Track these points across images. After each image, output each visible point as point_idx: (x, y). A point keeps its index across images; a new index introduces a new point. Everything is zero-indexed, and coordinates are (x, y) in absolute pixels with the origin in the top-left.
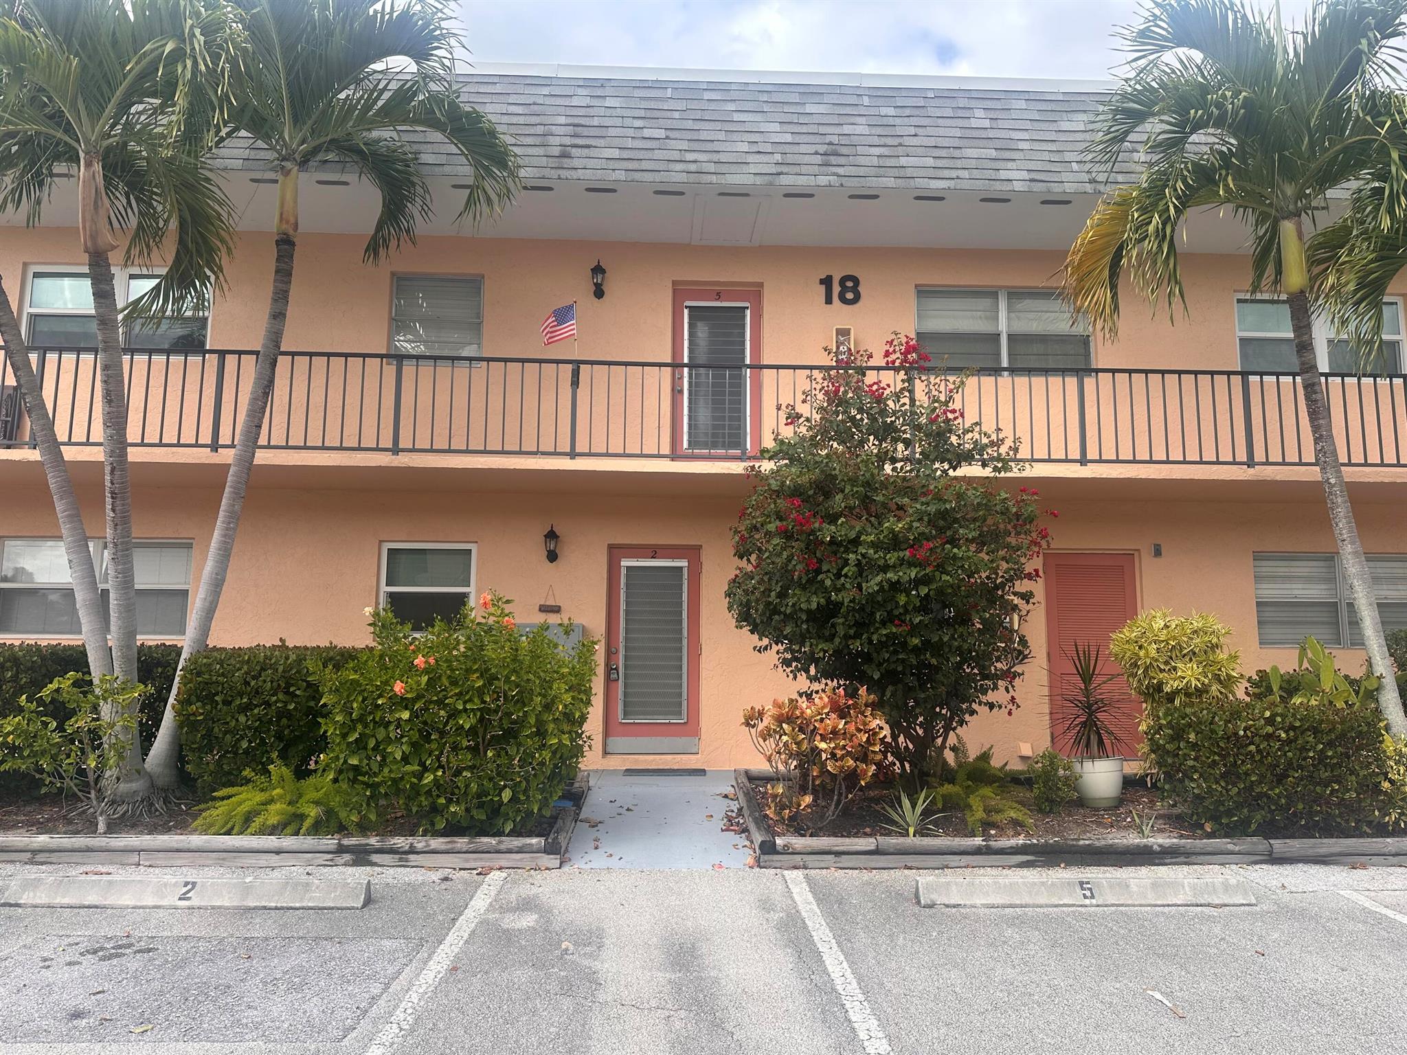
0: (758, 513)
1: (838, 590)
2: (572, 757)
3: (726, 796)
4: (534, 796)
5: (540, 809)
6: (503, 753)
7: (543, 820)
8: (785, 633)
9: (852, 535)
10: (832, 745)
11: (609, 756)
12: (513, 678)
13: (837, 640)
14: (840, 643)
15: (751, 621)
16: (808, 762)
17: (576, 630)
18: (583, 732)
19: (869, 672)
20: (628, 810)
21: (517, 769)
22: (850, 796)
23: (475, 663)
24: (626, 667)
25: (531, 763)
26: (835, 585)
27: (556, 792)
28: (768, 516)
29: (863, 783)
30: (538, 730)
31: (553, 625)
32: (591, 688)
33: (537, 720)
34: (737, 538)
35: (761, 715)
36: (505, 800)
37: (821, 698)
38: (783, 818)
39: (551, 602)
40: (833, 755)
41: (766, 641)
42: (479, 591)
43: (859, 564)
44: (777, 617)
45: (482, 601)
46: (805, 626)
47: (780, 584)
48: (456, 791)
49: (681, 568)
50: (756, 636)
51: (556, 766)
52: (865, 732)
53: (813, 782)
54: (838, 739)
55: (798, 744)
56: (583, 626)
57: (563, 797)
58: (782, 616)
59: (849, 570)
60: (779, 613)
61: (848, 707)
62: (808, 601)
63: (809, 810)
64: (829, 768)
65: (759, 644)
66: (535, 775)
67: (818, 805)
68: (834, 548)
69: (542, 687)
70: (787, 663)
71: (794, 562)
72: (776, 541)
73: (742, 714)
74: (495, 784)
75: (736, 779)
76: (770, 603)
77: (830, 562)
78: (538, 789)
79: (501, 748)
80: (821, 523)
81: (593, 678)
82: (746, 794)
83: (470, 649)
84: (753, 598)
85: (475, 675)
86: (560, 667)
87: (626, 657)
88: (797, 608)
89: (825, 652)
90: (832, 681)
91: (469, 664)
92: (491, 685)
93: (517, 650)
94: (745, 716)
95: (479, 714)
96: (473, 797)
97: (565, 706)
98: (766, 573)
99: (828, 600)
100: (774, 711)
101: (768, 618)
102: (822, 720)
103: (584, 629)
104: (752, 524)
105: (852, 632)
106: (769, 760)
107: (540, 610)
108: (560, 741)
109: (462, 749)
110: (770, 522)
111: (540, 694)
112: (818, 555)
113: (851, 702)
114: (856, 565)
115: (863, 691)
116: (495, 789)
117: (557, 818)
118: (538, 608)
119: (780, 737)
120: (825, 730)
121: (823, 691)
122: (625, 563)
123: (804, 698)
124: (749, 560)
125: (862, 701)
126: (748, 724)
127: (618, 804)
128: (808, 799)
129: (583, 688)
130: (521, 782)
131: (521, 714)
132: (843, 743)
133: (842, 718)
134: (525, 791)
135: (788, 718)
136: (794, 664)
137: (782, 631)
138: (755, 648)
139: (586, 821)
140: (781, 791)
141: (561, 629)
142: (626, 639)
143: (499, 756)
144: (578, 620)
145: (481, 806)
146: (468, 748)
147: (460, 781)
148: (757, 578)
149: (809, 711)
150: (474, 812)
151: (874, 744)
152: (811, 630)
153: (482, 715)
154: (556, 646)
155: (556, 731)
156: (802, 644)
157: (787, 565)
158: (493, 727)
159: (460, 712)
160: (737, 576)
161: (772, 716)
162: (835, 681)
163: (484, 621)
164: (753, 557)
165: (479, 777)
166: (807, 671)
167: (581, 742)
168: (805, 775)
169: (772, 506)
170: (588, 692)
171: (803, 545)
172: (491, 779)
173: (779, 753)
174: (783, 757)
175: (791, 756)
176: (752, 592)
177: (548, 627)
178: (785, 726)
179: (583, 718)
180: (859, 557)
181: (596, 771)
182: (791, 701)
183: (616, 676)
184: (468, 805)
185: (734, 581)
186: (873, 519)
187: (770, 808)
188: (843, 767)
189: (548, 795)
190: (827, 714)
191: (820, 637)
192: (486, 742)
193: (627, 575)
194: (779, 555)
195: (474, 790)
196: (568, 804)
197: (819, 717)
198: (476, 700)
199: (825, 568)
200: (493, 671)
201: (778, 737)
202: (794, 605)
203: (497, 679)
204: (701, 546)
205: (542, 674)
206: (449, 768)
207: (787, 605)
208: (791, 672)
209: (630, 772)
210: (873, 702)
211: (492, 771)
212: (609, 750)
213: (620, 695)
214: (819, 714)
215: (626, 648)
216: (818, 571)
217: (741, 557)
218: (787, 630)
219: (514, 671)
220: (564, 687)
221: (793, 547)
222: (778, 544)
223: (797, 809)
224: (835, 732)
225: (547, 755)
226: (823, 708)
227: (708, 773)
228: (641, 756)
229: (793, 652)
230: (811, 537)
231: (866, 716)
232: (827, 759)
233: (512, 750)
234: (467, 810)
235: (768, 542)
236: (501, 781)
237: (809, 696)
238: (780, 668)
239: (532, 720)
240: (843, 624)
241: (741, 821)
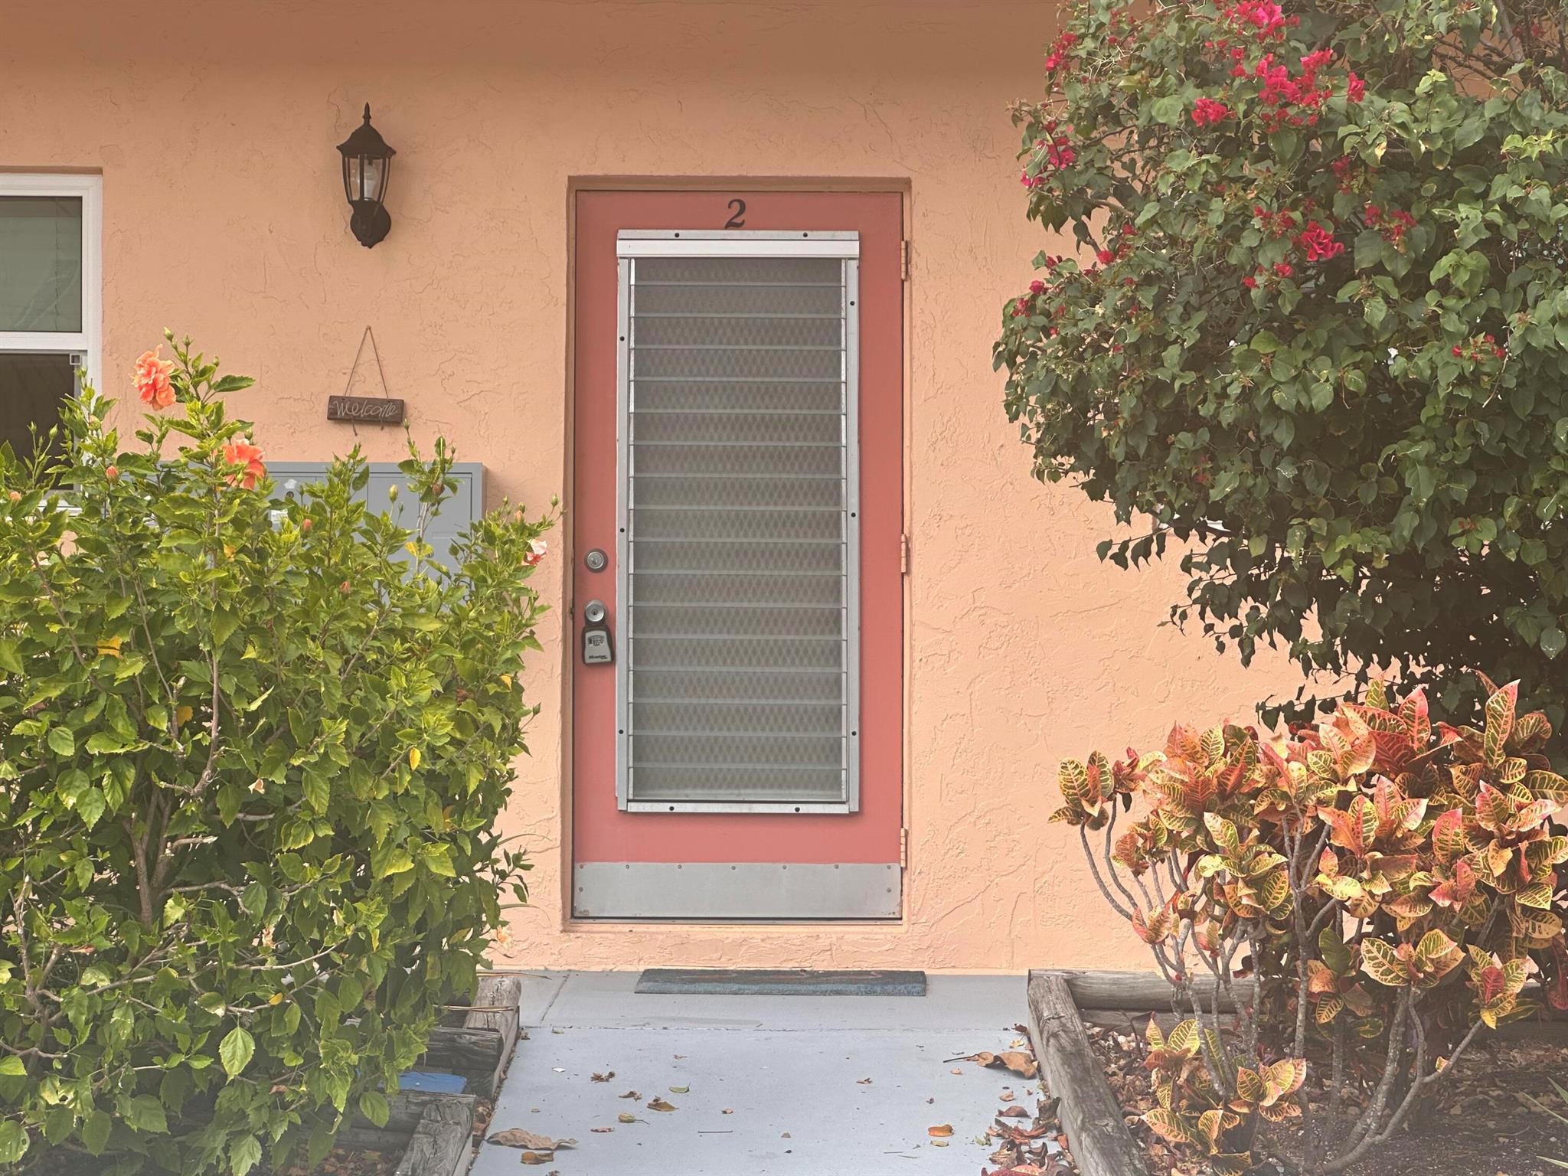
0: (1118, 56)
1: (1412, 339)
2: (459, 926)
3: (998, 1064)
4: (332, 1054)
5: (353, 1101)
6: (219, 908)
7: (364, 1136)
8: (1215, 495)
9: (1472, 132)
10: (1381, 888)
11: (586, 927)
12: (251, 653)
13: (1406, 522)
14: (1417, 531)
15: (1089, 450)
16: (1292, 947)
17: (463, 484)
18: (493, 843)
19: (1526, 632)
20: (657, 1105)
21: (271, 964)
22: (1442, 1064)
23: (115, 597)
24: (640, 618)
25: (316, 945)
26: (1403, 320)
27: (406, 1043)
28: (1156, 68)
29: (1490, 1020)
30: (342, 832)
31: (386, 473)
32: (518, 689)
33: (335, 799)
34: (1040, 153)
35: (1125, 781)
36: (233, 1068)
37: (1342, 724)
38: (1201, 1137)
39: (369, 388)
40: (1384, 923)
41: (1142, 525)
42: (111, 348)
43: (1492, 242)
44: (1185, 439)
45: (138, 379)
46: (1287, 472)
47: (1199, 318)
48: (63, 1036)
49: (833, 264)
50: (1107, 507)
51: (404, 955)
52: (1504, 844)
53: (1312, 1010)
54: (1404, 865)
55: (1260, 884)
56: (486, 473)
57: (430, 1062)
58: (1205, 435)
59: (1457, 267)
60: (1195, 423)
61: (1442, 758)
62: (1302, 380)
63: (1296, 1112)
64: (1367, 967)
65: (1120, 534)
66: (332, 986)
67: (1325, 1097)
68: (1402, 181)
69: (350, 684)
70: (1218, 601)
71: (1249, 240)
72: (1183, 160)
73: (1056, 780)
74: (195, 1015)
75: (1035, 1006)
76: (1159, 388)
77: (1386, 235)
78: (342, 1032)
79: (213, 893)
80: (1356, 93)
81: (527, 653)
82: (1072, 1057)
83: (98, 548)
84: (1099, 368)
85: (117, 641)
86: (407, 614)
87: (640, 586)
88: (1260, 404)
89: (1361, 560)
90: (1385, 665)
91: (97, 599)
92: (173, 673)
93: (261, 555)
94: (1068, 786)
95: (131, 774)
96: (120, 1058)
97: (433, 754)
98: (1148, 280)
99: (1378, 375)
100: (1174, 771)
101: (1153, 442)
102: (1344, 801)
103: (489, 483)
104: (1094, 99)
105: (1461, 490)
106: (1154, 937)
107: (333, 416)
108: (421, 865)
109: (76, 893)
110: (1162, 92)
111: (344, 711)
112: (1341, 207)
113: (1451, 739)
114: (1482, 245)
115: (1503, 699)
116: (196, 1032)
117: (410, 1130)
118: (323, 409)
119: (1193, 859)
120: (1355, 833)
121: (1351, 698)
122: (632, 246)
123: (1282, 726)
124: (1082, 231)
125: (1495, 735)
126: (1076, 815)
127: (619, 1086)
128: (1291, 1074)
129: (492, 688)
130: (283, 1007)
131: (279, 779)
132: (1418, 879)
133: (1417, 795)
134: (301, 1040)
135: (1224, 795)
136: (1245, 606)
137: (1203, 490)
138: (1103, 549)
139: (513, 1141)
140: (1193, 1044)
141: (410, 481)
142: (641, 520)
143: (207, 919)
144: (469, 453)
145: (147, 1087)
146: (94, 888)
147: (73, 1003)
148: (1115, 298)
149: (1296, 770)
150: (126, 1109)
151: (1536, 886)
152: (1310, 484)
153: (143, 777)
154: (394, 539)
155: (404, 833)
156: (1278, 534)
157: (1225, 251)
158: (185, 820)
159: (66, 766)
160: (1038, 289)
161: (1168, 789)
162: (1396, 664)
163: (144, 449)
164: (1099, 220)
165: (140, 991)
166: (1292, 631)
167: (488, 876)
168: (1279, 993)
169: (1172, 29)
170: (509, 701)
171: (1284, 177)
172: (180, 997)
173: (1189, 914)
174: (1203, 928)
175: (1231, 925)
176: (1096, 348)
177: (365, 476)
178: (1211, 820)
179: (495, 793)
180: (1496, 216)
181: (545, 976)
182: (1236, 736)
183: (603, 649)
184: (105, 1084)
185: (1029, 306)
186: (1548, 73)
187: (1156, 1103)
188: (1419, 965)
189: (380, 1054)
190: (1365, 780)
191: (1342, 509)
192: (161, 870)
193: (642, 295)
194: (1196, 211)
195: (125, 1033)
196: (450, 1085)
197: (1333, 791)
198: (121, 726)
199: (1365, 258)
200: (180, 625)
201: (1183, 862)
202: (1247, 395)
203: (194, 653)
204: (907, 183)
205: (350, 641)
206: (33, 957)
207: (1223, 395)
208: (1235, 632)
209: (658, 981)
210: (1534, 739)
211: (183, 971)
212: (586, 903)
213: (622, 716)
214: (1335, 779)
215: (641, 553)
216: (1341, 271)
217: (1055, 220)
218: (1224, 486)
219: (252, 629)
220: (429, 686)
221: (1249, 182)
222: (1191, 172)
223: (1254, 1106)
224: (1390, 842)
225: (373, 916)
226: (1349, 758)
227: (932, 986)
228: (698, 931)
229: (1241, 561)
230: (1316, 145)
231: (1506, 789)
232: (1360, 937)
233: (250, 899)
234: (102, 1101)
235: (1155, 162)
236: (215, 1003)
237: (1301, 720)
238: (1194, 623)
239: (320, 800)
240: (1429, 461)
241: (1053, 1148)
